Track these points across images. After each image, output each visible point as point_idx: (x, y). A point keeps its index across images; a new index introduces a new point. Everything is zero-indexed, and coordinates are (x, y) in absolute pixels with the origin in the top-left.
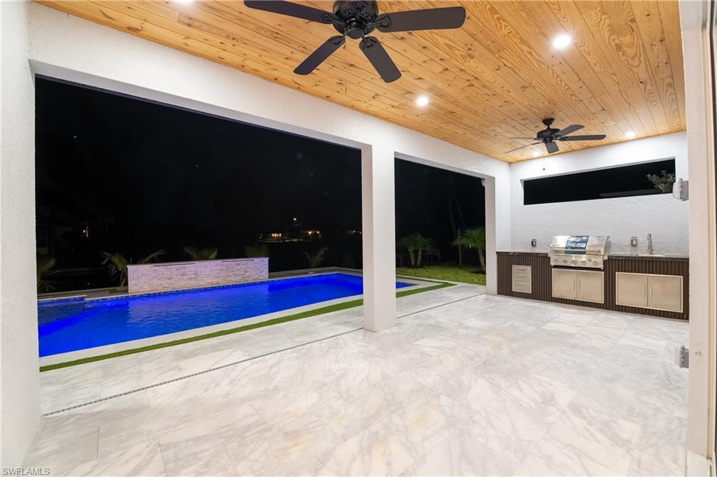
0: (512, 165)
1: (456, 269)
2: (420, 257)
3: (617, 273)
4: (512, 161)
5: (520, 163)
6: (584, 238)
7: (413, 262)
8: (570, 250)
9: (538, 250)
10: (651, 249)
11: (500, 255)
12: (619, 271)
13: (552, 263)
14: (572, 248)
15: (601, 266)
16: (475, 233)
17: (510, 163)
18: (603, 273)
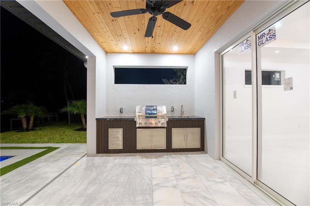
0: (108, 54)
1: (63, 129)
2: (31, 122)
3: (172, 129)
4: (108, 51)
5: (113, 54)
6: (155, 107)
7: (25, 126)
8: (148, 115)
9: (125, 115)
10: (182, 112)
11: (99, 121)
12: (173, 128)
13: (137, 126)
14: (150, 114)
15: (166, 126)
16: (79, 103)
17: (107, 53)
18: (165, 129)
